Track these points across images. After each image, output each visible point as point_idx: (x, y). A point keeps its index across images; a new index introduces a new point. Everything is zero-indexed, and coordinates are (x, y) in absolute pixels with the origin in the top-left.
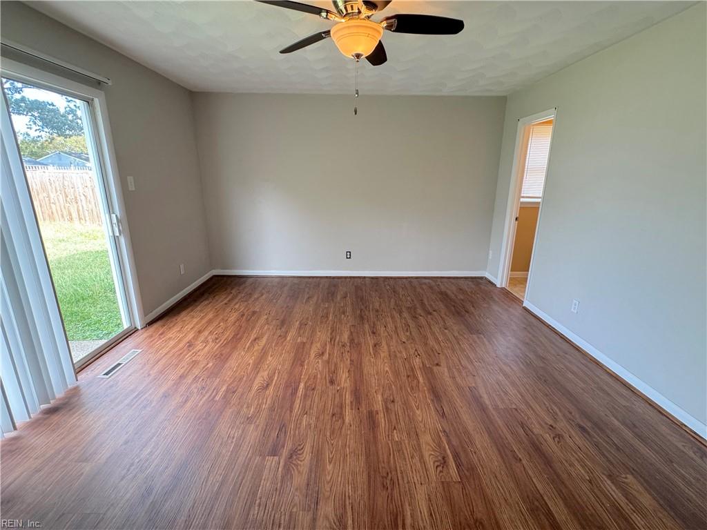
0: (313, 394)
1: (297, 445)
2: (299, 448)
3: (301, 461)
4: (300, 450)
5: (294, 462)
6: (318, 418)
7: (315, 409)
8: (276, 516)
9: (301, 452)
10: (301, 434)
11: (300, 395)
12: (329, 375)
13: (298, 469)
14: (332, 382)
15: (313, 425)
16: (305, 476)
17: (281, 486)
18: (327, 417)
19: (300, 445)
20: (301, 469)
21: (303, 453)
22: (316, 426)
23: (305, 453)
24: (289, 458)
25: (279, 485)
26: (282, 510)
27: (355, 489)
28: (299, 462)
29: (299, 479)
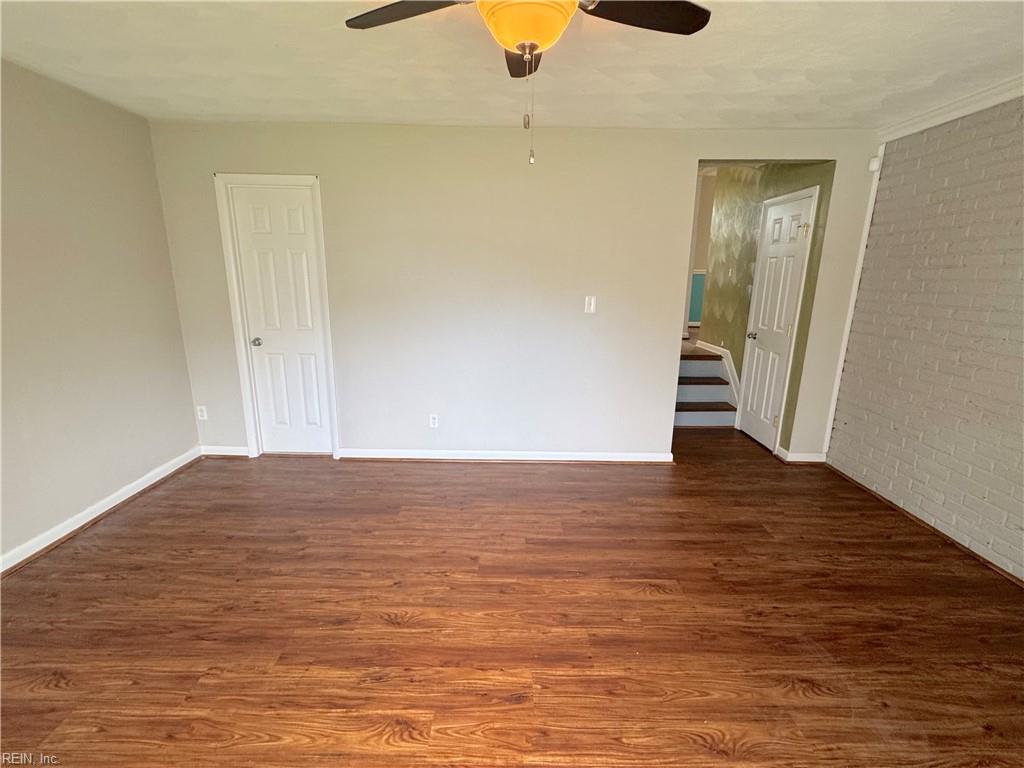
0: (557, 732)
1: (696, 747)
2: (701, 741)
3: (724, 735)
4: (704, 740)
5: (731, 745)
6: (625, 718)
7: (604, 724)
8: (824, 757)
9: (708, 738)
10: (671, 742)
11: (568, 759)
12: (493, 705)
13: (741, 739)
14: (520, 699)
15: (644, 725)
16: (747, 726)
17: (780, 758)
18: (619, 701)
19: (695, 741)
20: (738, 734)
21: (708, 734)
22: (647, 719)
23: (706, 731)
24: (727, 754)
25: (778, 762)
26: (811, 750)
27: (732, 666)
28: (728, 737)
29: (756, 735)
